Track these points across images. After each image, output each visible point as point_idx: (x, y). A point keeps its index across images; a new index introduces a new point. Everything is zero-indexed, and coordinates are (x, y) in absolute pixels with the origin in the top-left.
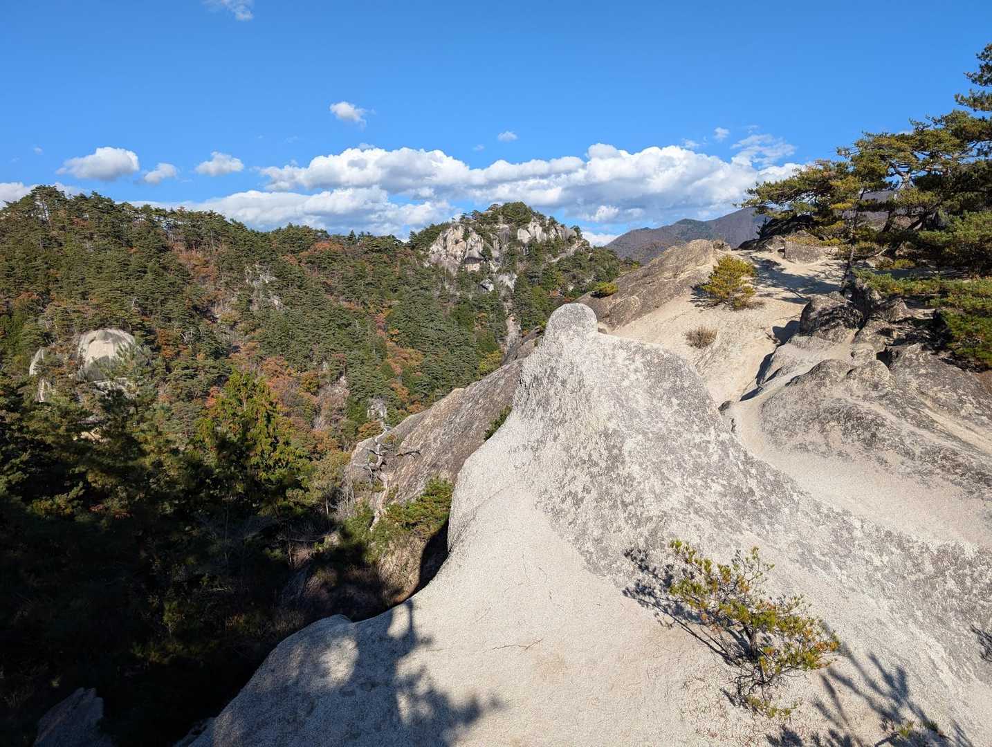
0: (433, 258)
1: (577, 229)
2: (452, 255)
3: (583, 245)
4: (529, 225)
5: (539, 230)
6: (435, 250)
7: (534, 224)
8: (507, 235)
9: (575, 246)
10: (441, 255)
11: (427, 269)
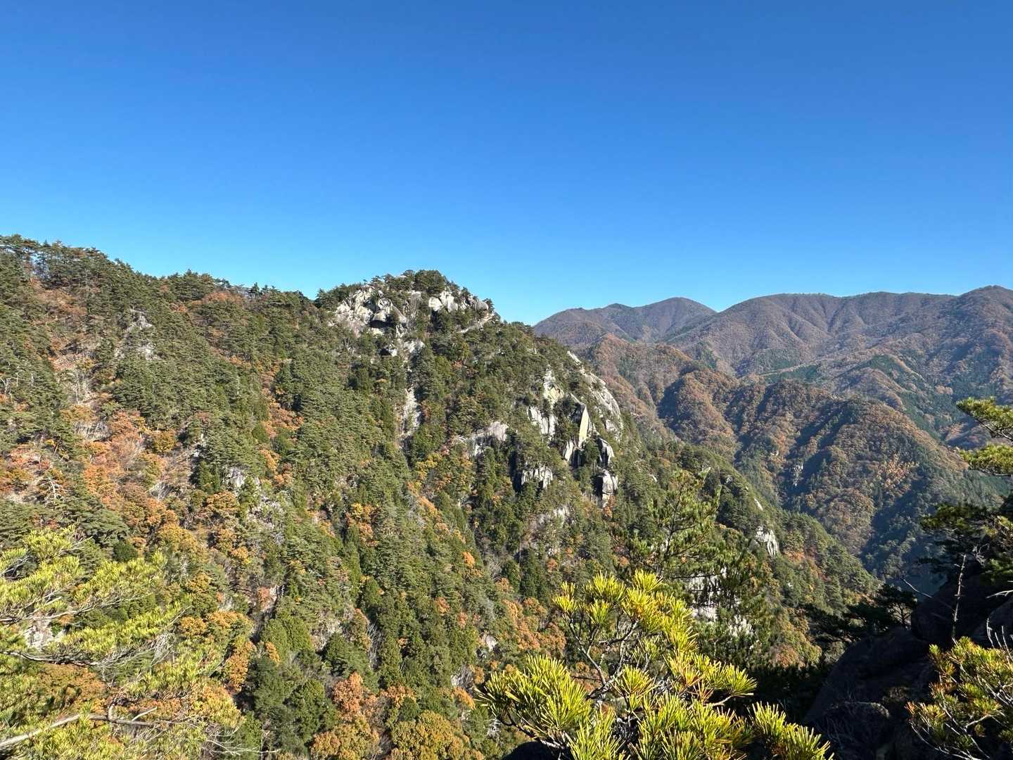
0: (339, 318)
1: (489, 302)
2: (359, 317)
3: (494, 318)
4: (442, 294)
5: (451, 299)
6: (342, 310)
7: (447, 293)
8: (418, 301)
9: (486, 320)
10: (347, 316)
11: (330, 328)
